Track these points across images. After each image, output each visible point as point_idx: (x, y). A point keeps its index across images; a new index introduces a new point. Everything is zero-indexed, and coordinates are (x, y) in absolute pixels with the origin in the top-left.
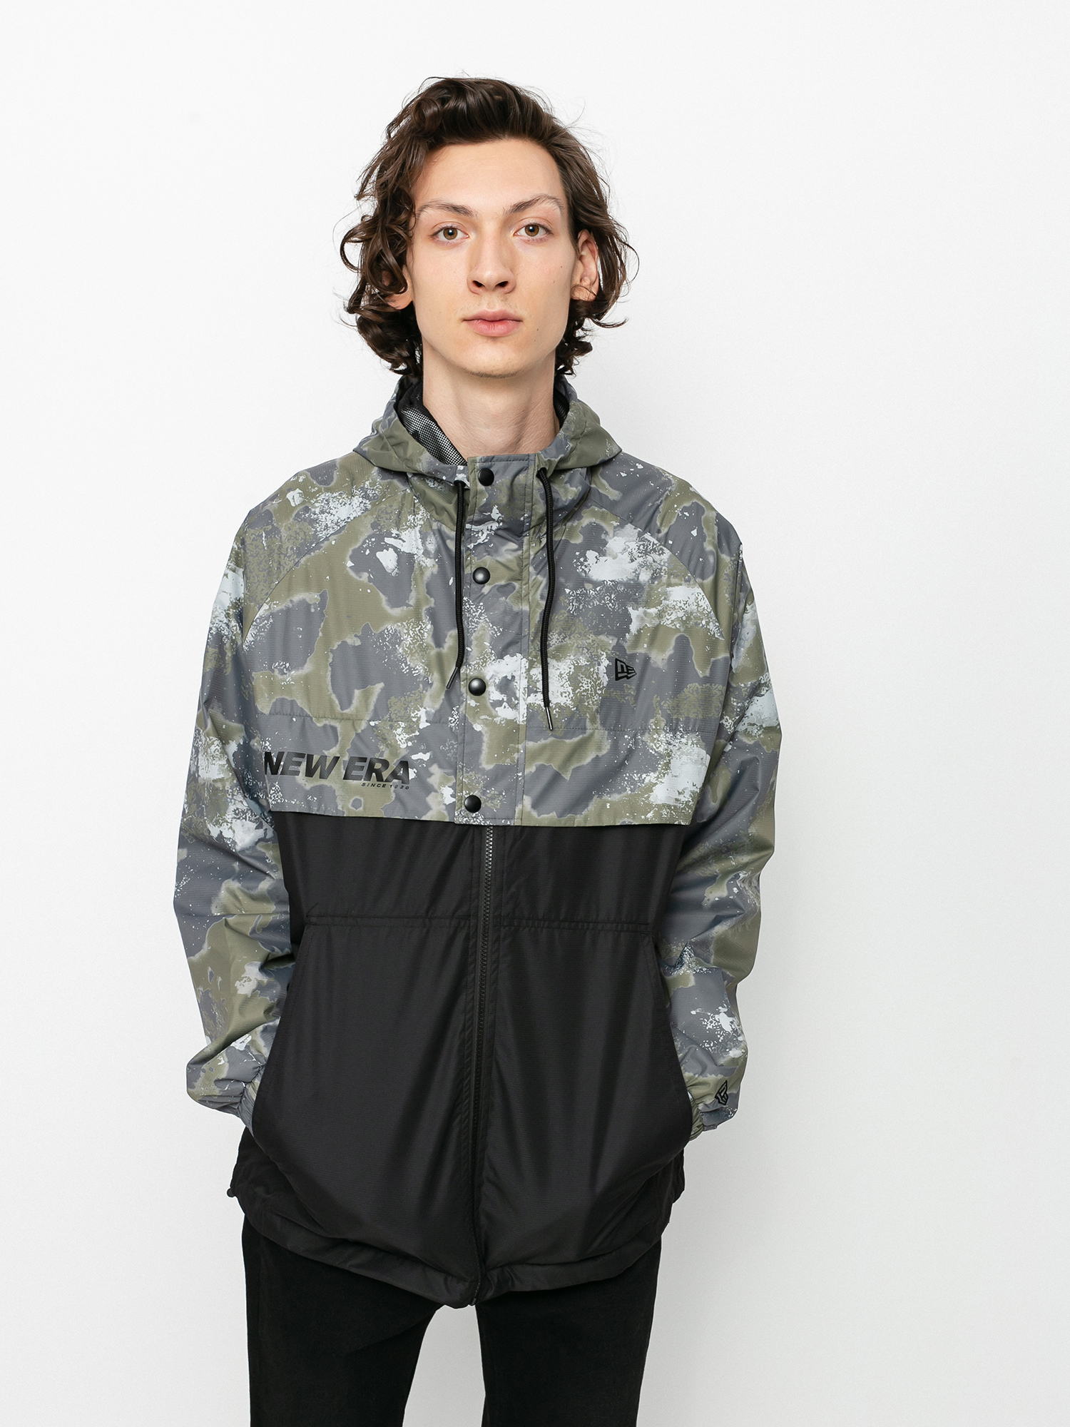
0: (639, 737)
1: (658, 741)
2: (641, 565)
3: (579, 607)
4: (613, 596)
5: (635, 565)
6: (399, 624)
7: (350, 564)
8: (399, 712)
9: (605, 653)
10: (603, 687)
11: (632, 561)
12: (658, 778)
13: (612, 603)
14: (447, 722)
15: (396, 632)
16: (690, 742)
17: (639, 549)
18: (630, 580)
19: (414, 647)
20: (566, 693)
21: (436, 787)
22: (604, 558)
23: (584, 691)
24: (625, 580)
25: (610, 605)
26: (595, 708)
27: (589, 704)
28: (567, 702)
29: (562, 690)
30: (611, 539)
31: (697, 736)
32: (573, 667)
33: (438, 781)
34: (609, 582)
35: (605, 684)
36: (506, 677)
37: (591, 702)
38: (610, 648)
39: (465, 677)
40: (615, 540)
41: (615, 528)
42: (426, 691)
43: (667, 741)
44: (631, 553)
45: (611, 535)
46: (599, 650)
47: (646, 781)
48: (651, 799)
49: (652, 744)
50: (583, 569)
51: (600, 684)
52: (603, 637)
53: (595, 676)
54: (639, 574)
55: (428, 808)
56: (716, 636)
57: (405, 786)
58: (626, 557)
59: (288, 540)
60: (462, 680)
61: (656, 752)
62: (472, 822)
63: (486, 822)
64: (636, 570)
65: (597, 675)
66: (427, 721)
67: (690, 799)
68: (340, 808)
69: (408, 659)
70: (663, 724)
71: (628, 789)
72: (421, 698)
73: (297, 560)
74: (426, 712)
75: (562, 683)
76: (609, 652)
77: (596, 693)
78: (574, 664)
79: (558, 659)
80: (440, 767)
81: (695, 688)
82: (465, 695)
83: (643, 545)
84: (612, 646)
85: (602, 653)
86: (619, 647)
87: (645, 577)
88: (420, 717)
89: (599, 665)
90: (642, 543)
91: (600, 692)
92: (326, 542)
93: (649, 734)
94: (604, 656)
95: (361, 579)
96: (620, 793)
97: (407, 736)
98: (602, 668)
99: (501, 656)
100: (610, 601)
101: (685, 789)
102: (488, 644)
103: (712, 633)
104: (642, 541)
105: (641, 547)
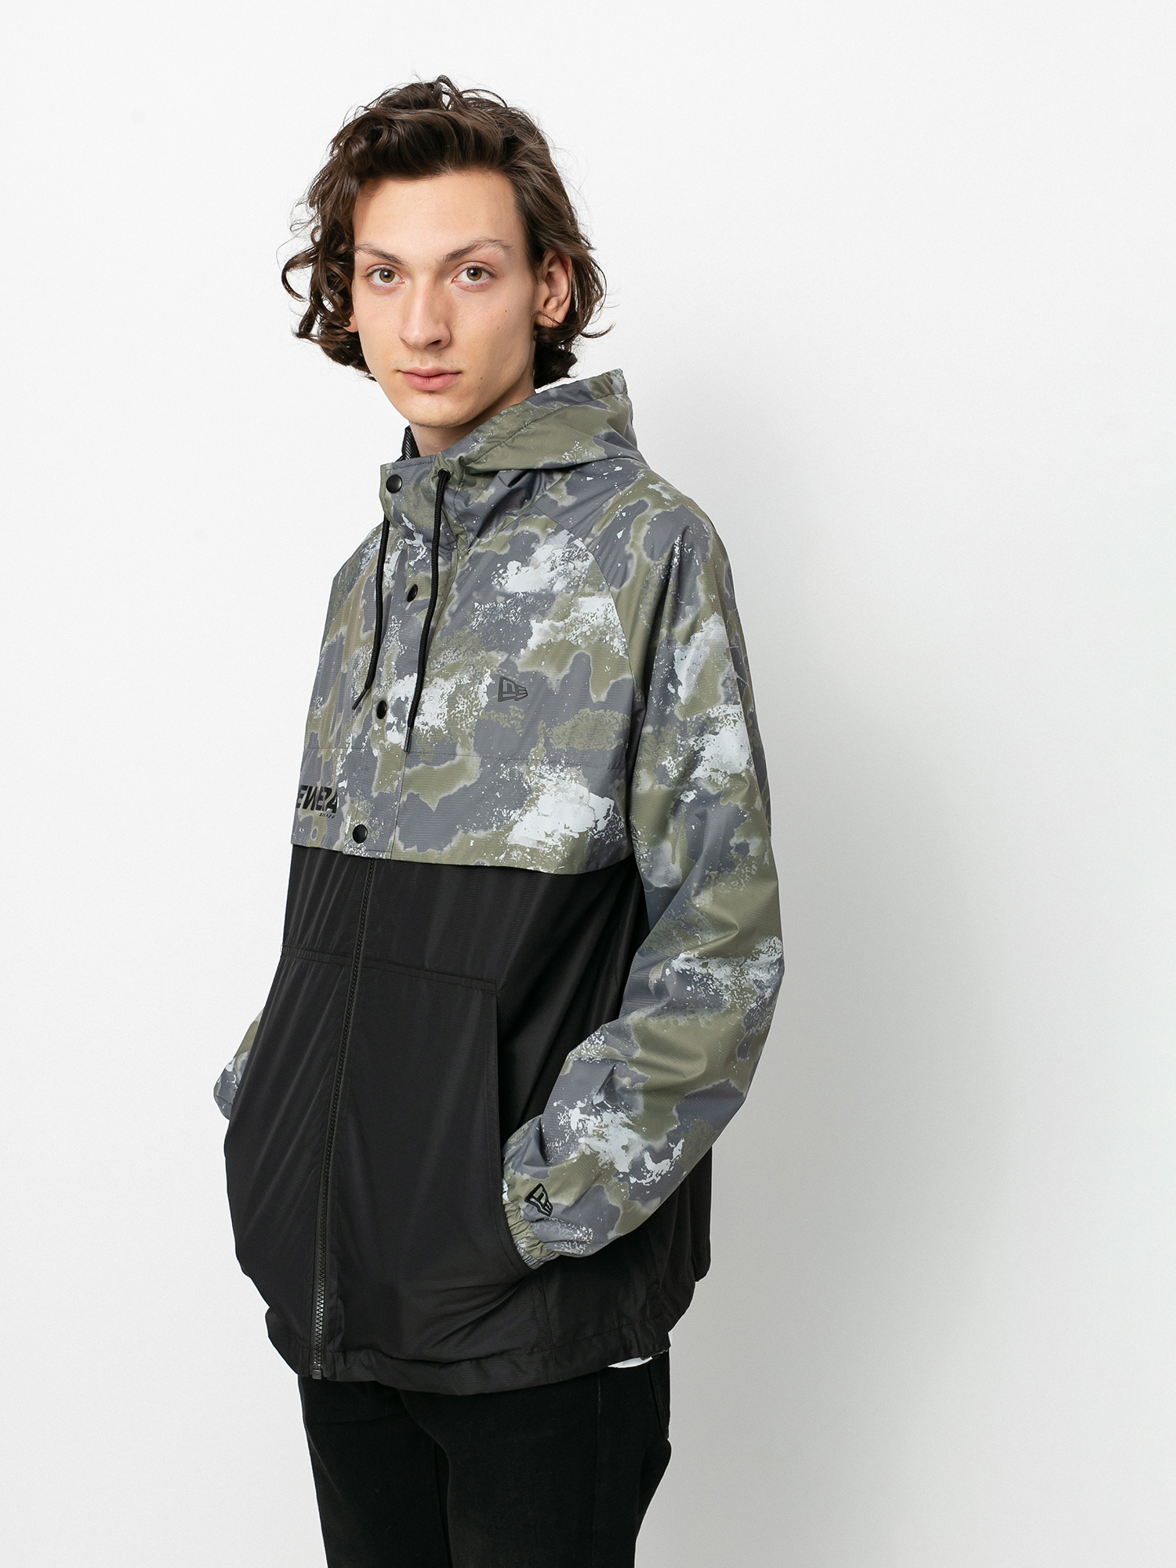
2: (559, 574)
4: (519, 608)
5: (554, 573)
8: (343, 738)
9: (489, 671)
10: (481, 708)
11: (552, 570)
12: (521, 815)
13: (516, 617)
14: (361, 748)
15: (357, 657)
16: (568, 777)
17: (563, 556)
18: (543, 591)
20: (442, 714)
21: (345, 816)
22: (527, 568)
23: (459, 712)
24: (537, 591)
25: (513, 618)
26: (468, 731)
27: (462, 727)
28: (441, 725)
29: (440, 711)
30: (539, 547)
31: (578, 770)
32: (455, 686)
33: (347, 809)
34: (521, 594)
35: (483, 705)
36: (400, 698)
37: (464, 725)
38: (497, 665)
40: (543, 549)
41: (549, 535)
42: (357, 715)
43: (540, 773)
44: (554, 561)
45: (542, 542)
46: (485, 668)
47: (513, 818)
48: (508, 838)
49: (528, 777)
50: (499, 582)
51: (475, 704)
52: (493, 653)
53: (473, 696)
54: (554, 583)
55: (337, 838)
56: (621, 654)
57: (333, 815)
58: (548, 564)
60: (373, 703)
61: (528, 786)
62: (355, 853)
63: (366, 854)
64: (553, 579)
65: (476, 695)
66: (352, 747)
67: (559, 844)
69: (356, 683)
70: (543, 755)
71: (495, 826)
75: (441, 705)
76: (495, 669)
77: (471, 714)
78: (456, 684)
79: (446, 678)
80: (351, 795)
81: (586, 715)
82: (373, 719)
83: (570, 551)
84: (500, 662)
85: (487, 670)
86: (508, 663)
87: (559, 586)
88: (349, 744)
89: (481, 683)
90: (568, 549)
91: (476, 714)
93: (527, 765)
94: (488, 675)
96: (486, 829)
97: (342, 764)
98: (483, 687)
99: (401, 677)
100: (514, 615)
101: (555, 831)
102: (393, 663)
103: (616, 650)
104: (570, 547)
105: (567, 554)
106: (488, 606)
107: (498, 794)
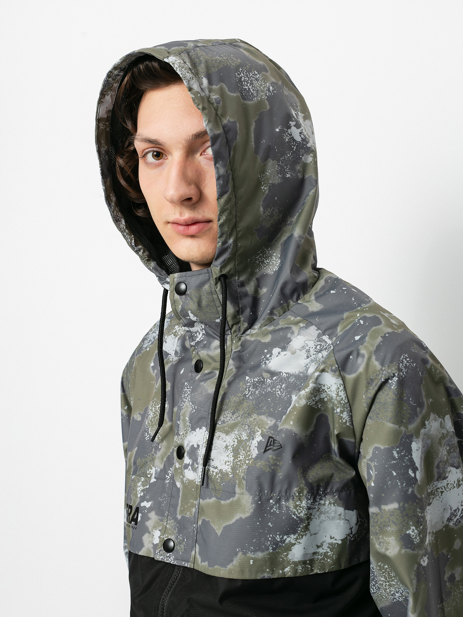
0: (284, 503)
1: (300, 507)
2: (312, 360)
3: (255, 392)
4: (284, 385)
7: (152, 364)
9: (260, 431)
10: (253, 458)
11: (308, 357)
12: (297, 539)
13: (281, 392)
14: (164, 479)
17: (316, 348)
18: (301, 373)
19: (154, 420)
20: (229, 462)
21: (150, 529)
22: (284, 353)
23: (240, 461)
24: (297, 373)
25: (279, 392)
26: (243, 475)
27: (239, 472)
28: (228, 470)
29: (227, 459)
30: (294, 338)
31: (334, 496)
32: (236, 440)
33: (152, 524)
34: (284, 374)
35: (254, 456)
36: (193, 445)
37: (241, 471)
38: (267, 427)
40: (297, 339)
41: (301, 328)
42: (156, 454)
43: (308, 506)
44: (308, 351)
45: (296, 334)
46: (256, 428)
47: (287, 541)
48: (290, 557)
49: (294, 510)
51: (249, 455)
52: (263, 417)
54: (309, 367)
55: (143, 545)
57: (137, 527)
58: (304, 353)
61: (297, 517)
62: (165, 560)
63: (174, 562)
64: (307, 365)
65: (249, 448)
66: (155, 478)
69: (150, 429)
70: (305, 492)
71: (270, 548)
72: (153, 459)
74: (156, 470)
75: (227, 454)
76: (265, 430)
77: (245, 462)
78: (237, 439)
79: (227, 433)
80: (157, 514)
82: (175, 458)
83: (321, 345)
84: (269, 425)
85: (258, 429)
86: (275, 426)
89: (253, 439)
90: (319, 343)
91: (247, 462)
92: (144, 350)
93: (293, 500)
94: (259, 433)
95: (154, 375)
96: (262, 551)
97: (142, 488)
98: (255, 443)
99: (193, 429)
100: (280, 389)
101: (323, 542)
102: (187, 419)
103: (344, 421)
104: (319, 341)
105: (318, 347)
106: (257, 380)
107: (270, 524)
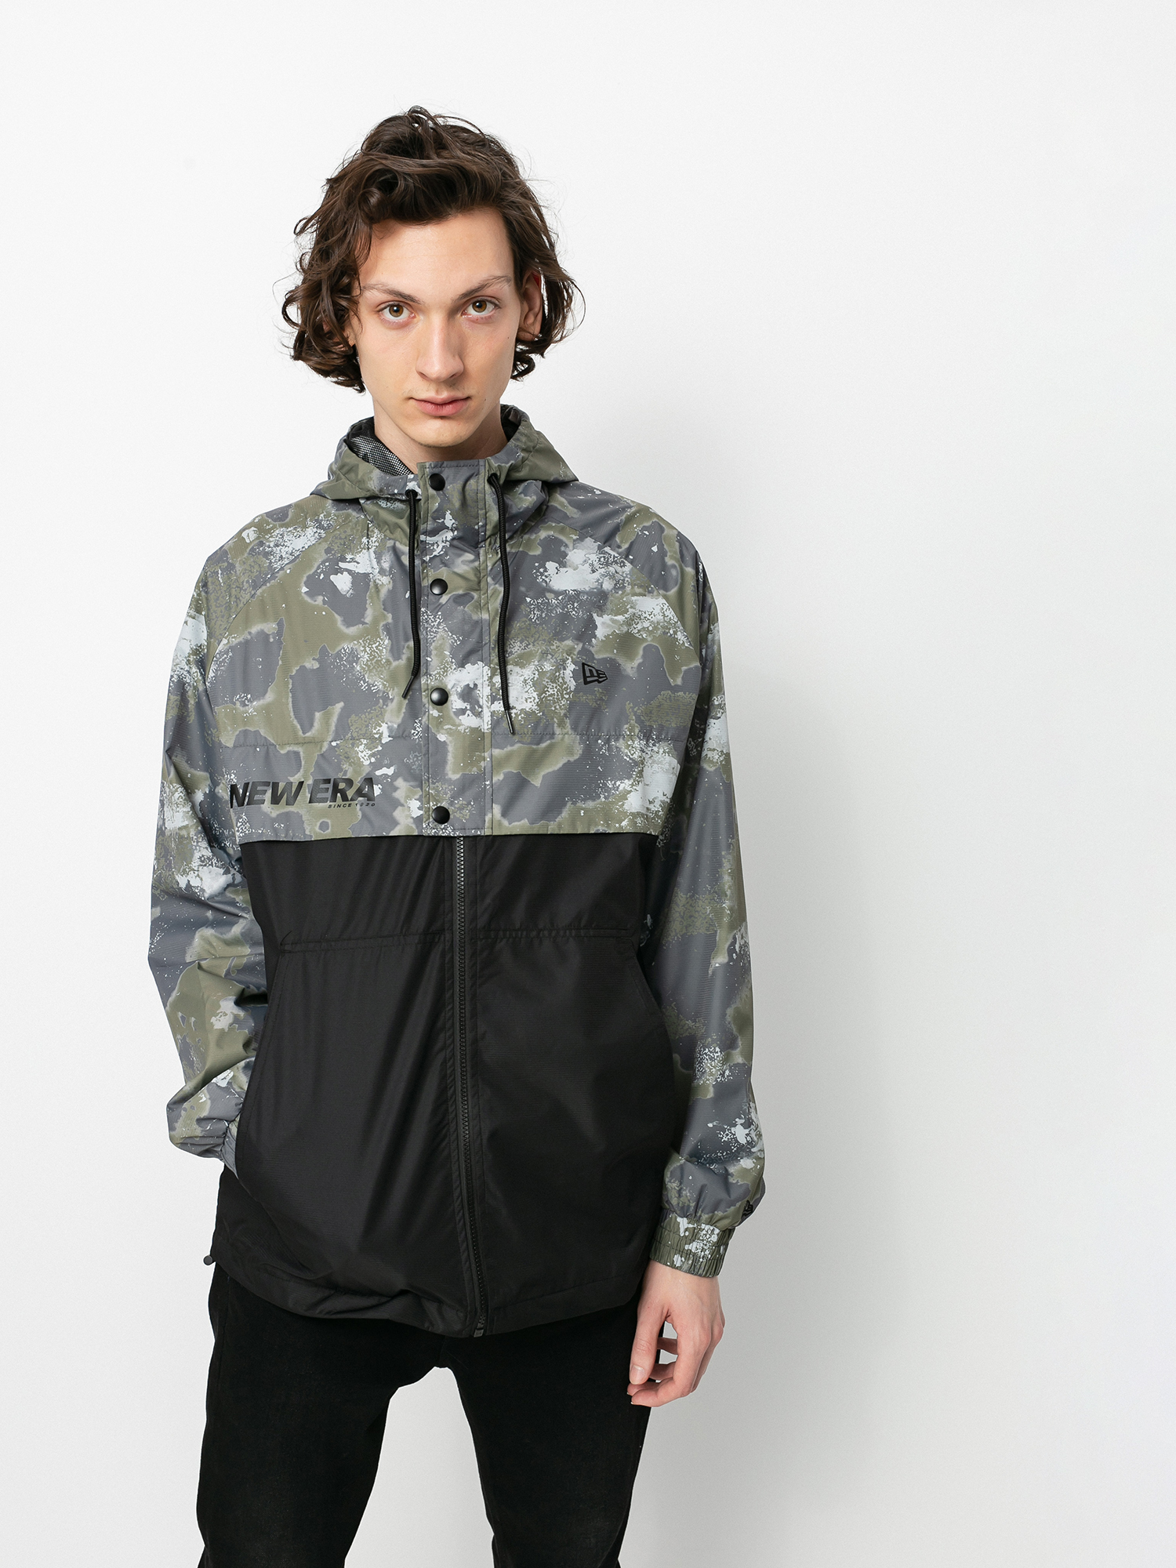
0: (613, 743)
1: (632, 747)
2: (603, 575)
3: (541, 615)
4: (576, 605)
5: (596, 575)
6: (356, 642)
7: (304, 589)
8: (360, 729)
9: (570, 658)
10: (571, 691)
11: (594, 572)
12: (632, 785)
14: (410, 735)
15: (352, 650)
16: (661, 751)
17: (599, 561)
18: (594, 589)
19: (371, 664)
20: (530, 698)
21: (402, 801)
22: (565, 569)
23: (550, 696)
24: (588, 589)
25: (574, 612)
26: (563, 712)
27: (556, 709)
28: (533, 708)
29: (526, 696)
30: (570, 551)
31: (669, 744)
32: (537, 673)
33: (404, 794)
34: (571, 592)
35: (573, 688)
36: (468, 685)
37: (558, 707)
38: (576, 653)
39: (426, 687)
40: (575, 553)
41: (574, 541)
42: (387, 706)
43: (641, 748)
44: (592, 564)
45: (571, 548)
46: (564, 655)
47: (621, 788)
48: (626, 807)
49: (626, 751)
50: (543, 580)
51: (566, 689)
52: (568, 642)
53: (561, 680)
54: (602, 584)
55: (395, 823)
56: (686, 645)
57: (371, 803)
58: (587, 567)
59: (243, 574)
60: (423, 690)
61: (630, 759)
62: (441, 833)
63: (455, 833)
64: (599, 580)
65: (563, 680)
66: (389, 736)
68: (307, 832)
69: (366, 676)
70: (637, 731)
71: (602, 796)
72: (381, 714)
73: (253, 592)
74: (388, 727)
75: (526, 690)
76: (574, 657)
77: (563, 697)
78: (538, 670)
79: (522, 666)
80: (405, 780)
81: (668, 697)
82: (427, 706)
83: (604, 557)
84: (577, 650)
85: (567, 657)
86: (585, 652)
87: (607, 585)
88: (382, 733)
89: (565, 669)
90: (602, 555)
91: (567, 696)
92: (281, 572)
93: (624, 740)
94: (570, 661)
95: (316, 603)
96: (594, 800)
97: (370, 752)
98: (569, 673)
99: (462, 665)
100: (573, 609)
101: (655, 798)
102: (446, 653)
103: (681, 642)
104: (602, 553)
105: (602, 559)
106: (541, 602)
107: (599, 768)
